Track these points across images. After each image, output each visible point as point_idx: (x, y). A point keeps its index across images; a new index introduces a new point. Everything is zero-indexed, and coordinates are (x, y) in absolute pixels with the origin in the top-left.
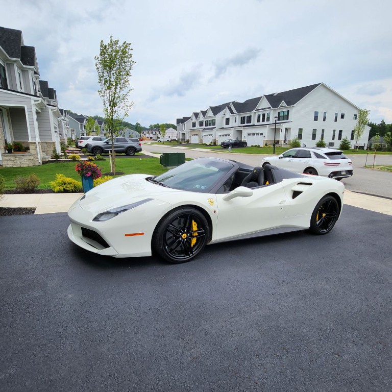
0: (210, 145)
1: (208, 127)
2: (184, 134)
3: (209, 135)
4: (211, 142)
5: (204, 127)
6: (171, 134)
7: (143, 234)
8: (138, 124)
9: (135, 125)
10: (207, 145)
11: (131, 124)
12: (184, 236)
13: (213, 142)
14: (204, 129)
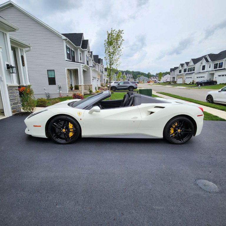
0: (189, 84)
1: (190, 72)
2: (174, 78)
3: (190, 78)
4: (191, 82)
5: (187, 72)
6: (168, 78)
7: (40, 126)
8: (149, 73)
9: (148, 74)
10: (187, 84)
11: (145, 73)
12: (64, 130)
13: (192, 82)
14: (187, 74)
